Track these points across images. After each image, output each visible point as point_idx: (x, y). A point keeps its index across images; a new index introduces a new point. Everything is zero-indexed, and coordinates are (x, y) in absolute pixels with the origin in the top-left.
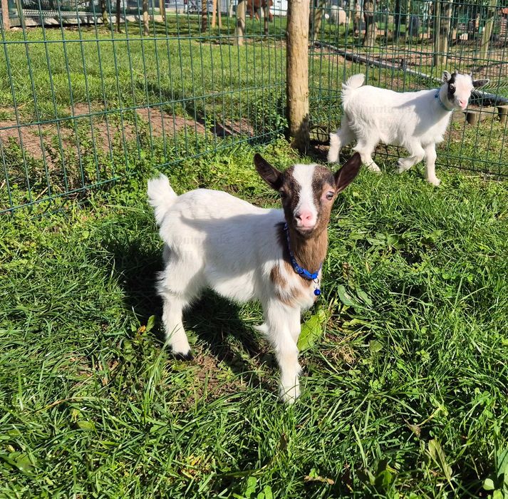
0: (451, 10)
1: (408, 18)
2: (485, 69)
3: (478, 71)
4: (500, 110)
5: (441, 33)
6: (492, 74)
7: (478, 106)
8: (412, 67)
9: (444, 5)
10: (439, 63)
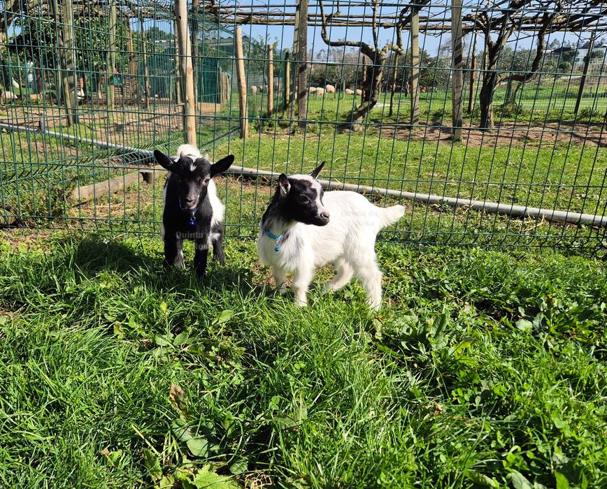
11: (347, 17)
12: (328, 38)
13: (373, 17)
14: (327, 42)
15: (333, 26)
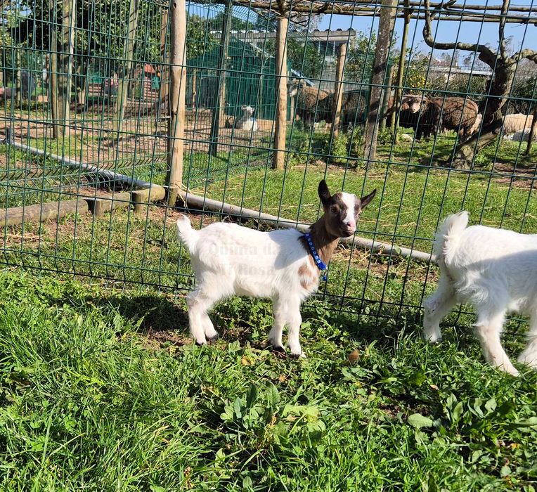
0: (71, 65)
1: (19, 74)
2: (120, 143)
3: (111, 145)
4: (134, 197)
5: (60, 94)
6: (129, 150)
7: (108, 191)
8: (23, 140)
9: (63, 57)
10: (59, 135)
11: (463, 8)
12: (431, 38)
13: (502, 9)
14: (430, 44)
15: (442, 19)
